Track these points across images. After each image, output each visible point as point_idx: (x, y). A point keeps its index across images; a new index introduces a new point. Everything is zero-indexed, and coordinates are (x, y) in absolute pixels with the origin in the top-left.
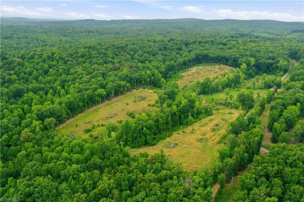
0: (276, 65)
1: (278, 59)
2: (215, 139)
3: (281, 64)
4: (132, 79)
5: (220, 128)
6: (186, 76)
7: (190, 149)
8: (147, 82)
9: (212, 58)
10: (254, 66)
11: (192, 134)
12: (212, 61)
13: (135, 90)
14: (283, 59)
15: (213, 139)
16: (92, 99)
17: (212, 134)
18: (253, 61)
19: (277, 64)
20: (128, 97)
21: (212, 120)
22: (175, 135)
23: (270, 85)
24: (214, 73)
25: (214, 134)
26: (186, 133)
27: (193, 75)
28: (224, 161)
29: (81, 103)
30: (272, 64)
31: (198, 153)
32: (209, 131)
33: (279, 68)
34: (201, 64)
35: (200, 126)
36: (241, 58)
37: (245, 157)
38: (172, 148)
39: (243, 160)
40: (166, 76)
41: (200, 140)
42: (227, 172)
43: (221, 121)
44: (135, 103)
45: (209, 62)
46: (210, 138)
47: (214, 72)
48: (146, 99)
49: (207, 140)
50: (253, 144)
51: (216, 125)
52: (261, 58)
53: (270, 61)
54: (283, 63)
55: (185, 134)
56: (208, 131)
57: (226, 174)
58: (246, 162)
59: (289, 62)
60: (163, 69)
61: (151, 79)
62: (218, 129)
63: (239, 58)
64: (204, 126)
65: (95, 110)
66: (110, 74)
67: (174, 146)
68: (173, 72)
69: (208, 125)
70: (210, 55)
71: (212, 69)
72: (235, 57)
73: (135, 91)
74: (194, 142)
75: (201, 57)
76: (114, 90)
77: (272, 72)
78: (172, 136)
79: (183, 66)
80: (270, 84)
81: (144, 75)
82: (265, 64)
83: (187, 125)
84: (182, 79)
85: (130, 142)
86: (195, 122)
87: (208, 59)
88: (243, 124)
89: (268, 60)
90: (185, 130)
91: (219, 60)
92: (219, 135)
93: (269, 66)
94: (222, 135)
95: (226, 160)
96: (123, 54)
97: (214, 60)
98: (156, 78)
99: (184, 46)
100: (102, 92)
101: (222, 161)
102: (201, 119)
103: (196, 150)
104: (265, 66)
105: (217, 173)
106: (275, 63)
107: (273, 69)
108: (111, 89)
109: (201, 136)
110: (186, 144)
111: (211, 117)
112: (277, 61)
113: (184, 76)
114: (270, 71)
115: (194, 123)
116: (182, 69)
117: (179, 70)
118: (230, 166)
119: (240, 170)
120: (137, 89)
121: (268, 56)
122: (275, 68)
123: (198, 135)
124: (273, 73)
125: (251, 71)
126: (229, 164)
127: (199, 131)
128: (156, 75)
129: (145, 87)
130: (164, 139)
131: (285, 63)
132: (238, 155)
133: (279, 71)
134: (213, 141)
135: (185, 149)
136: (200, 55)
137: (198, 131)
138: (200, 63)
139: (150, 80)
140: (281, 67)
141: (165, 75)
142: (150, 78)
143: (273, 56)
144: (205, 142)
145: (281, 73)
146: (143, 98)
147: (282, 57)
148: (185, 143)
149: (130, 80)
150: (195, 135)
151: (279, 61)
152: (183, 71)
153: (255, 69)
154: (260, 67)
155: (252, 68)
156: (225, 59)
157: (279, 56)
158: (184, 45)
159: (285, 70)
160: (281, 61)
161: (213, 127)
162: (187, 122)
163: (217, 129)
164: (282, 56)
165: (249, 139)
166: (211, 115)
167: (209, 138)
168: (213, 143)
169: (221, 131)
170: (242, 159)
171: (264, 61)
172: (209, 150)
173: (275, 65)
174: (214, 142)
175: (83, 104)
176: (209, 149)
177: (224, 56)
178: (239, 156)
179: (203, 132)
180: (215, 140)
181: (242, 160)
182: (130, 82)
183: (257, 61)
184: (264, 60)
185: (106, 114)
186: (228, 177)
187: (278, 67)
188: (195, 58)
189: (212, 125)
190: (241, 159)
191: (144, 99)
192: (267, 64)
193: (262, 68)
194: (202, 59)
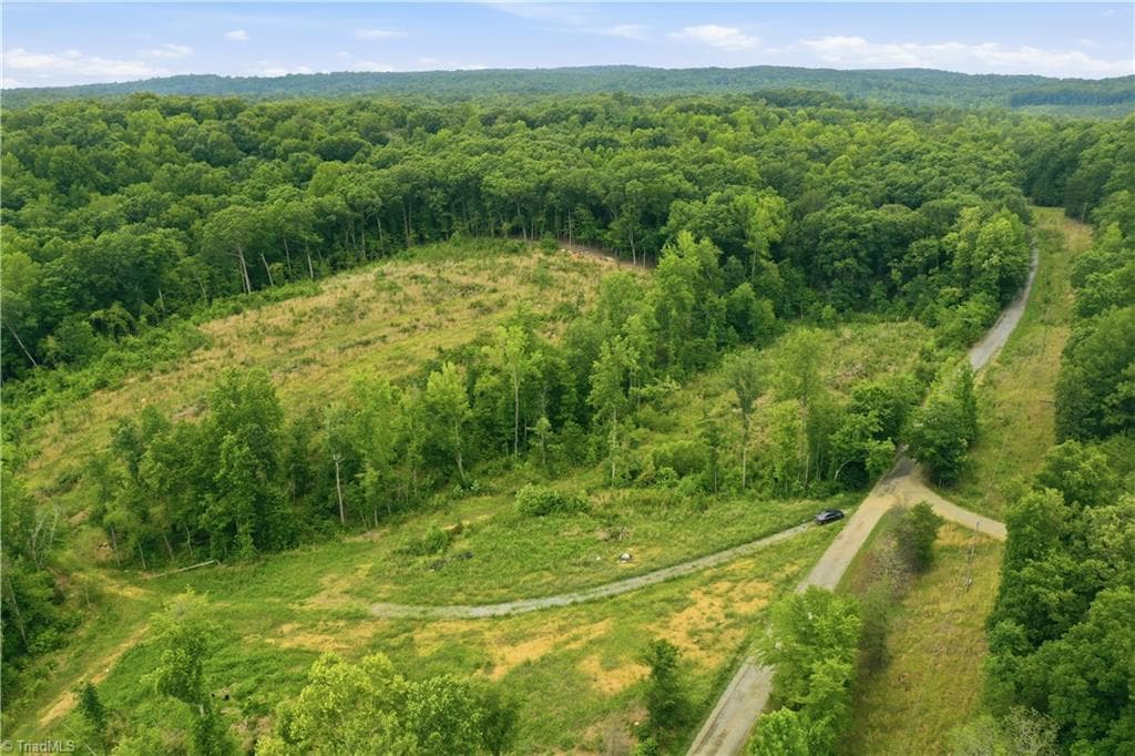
0: (932, 241)
1: (948, 201)
3: (972, 237)
10: (776, 250)
14: (986, 196)
18: (765, 213)
19: (941, 235)
23: (863, 452)
24: (475, 312)
30: (902, 239)
33: (956, 263)
34: (437, 246)
36: (689, 197)
52: (829, 194)
53: (890, 217)
54: (988, 228)
59: (1025, 218)
63: (678, 195)
70: (493, 182)
72: (647, 194)
75: (437, 197)
77: (905, 294)
79: (276, 258)
80: (856, 444)
82: (853, 236)
89: (878, 205)
91: (551, 213)
93: (881, 251)
97: (519, 219)
104: (855, 252)
106: (927, 232)
107: (909, 274)
112: (937, 212)
114: (892, 291)
116: (263, 285)
121: (882, 184)
122: (926, 268)
124: (910, 305)
131: (1002, 223)
133: (958, 291)
136: (432, 184)
140: (967, 255)
143: (913, 180)
145: (975, 307)
147: (974, 187)
151: (951, 216)
153: (783, 275)
154: (822, 258)
156: (587, 206)
157: (955, 180)
159: (1001, 282)
160: (966, 212)
164: (977, 179)
171: (845, 218)
173: (923, 242)
183: (799, 214)
184: (849, 208)
187: (951, 257)
192: (871, 237)
193: (832, 264)
194: (447, 208)
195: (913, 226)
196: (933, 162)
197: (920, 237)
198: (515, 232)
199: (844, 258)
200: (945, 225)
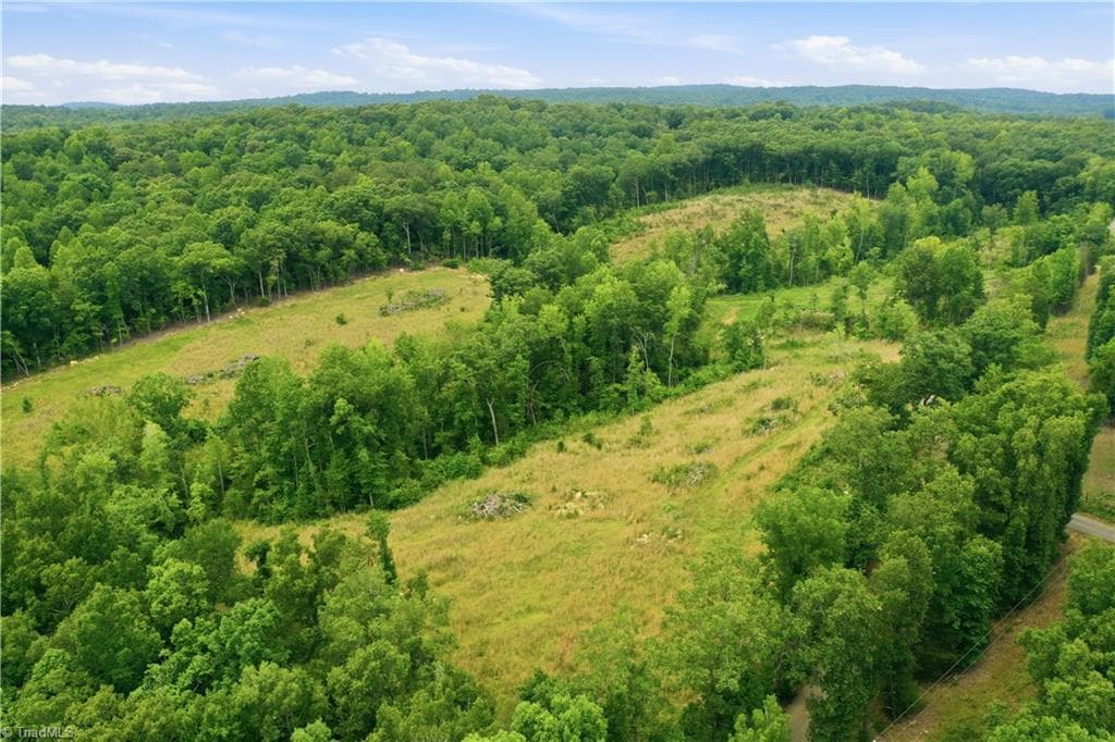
0: (1070, 178)
1: (1078, 157)
2: (762, 468)
3: (1096, 174)
4: (388, 218)
5: (797, 417)
6: (658, 226)
7: (594, 525)
8: (468, 238)
9: (784, 161)
10: (969, 184)
11: (633, 450)
12: (782, 175)
13: (402, 270)
14: (1102, 155)
15: (752, 467)
16: (158, 290)
17: (748, 444)
18: (964, 164)
19: (1075, 174)
20: (357, 296)
21: (757, 388)
22: (541, 454)
24: (789, 216)
25: (759, 448)
26: (599, 447)
27: (691, 223)
28: (800, 588)
29: (84, 301)
30: (1051, 177)
31: (641, 545)
32: (730, 434)
33: (1087, 189)
34: (733, 188)
35: (687, 413)
36: (909, 156)
37: (972, 563)
38: (491, 519)
39: (955, 590)
40: (566, 222)
41: (671, 479)
42: (818, 692)
43: (808, 386)
44: (386, 319)
45: (765, 181)
46: (730, 467)
47: (787, 213)
48: (442, 304)
49: (711, 473)
50: (1039, 466)
51: (777, 405)
52: (999, 154)
53: (1041, 165)
54: (1107, 167)
55: (595, 449)
56: (727, 430)
57: (813, 704)
58: (986, 605)
60: (549, 190)
61: (489, 225)
62: (784, 419)
63: (902, 154)
64: (712, 413)
65: (167, 344)
66: (286, 193)
67: (501, 511)
68: (602, 209)
69: (733, 408)
71: (781, 201)
72: (882, 153)
73: (401, 274)
74: (634, 487)
75: (730, 158)
76: (283, 256)
78: (523, 460)
79: (649, 189)
81: (455, 206)
82: (1019, 175)
83: (619, 411)
84: (637, 236)
85: (265, 489)
86: (666, 396)
87: (763, 168)
88: (943, 364)
89: (1032, 160)
90: (600, 434)
91: (811, 169)
92: (790, 448)
93: (1038, 185)
94: (804, 450)
95: (814, 585)
96: (385, 139)
97: (788, 170)
98: (512, 222)
99: (663, 124)
100: (205, 258)
101: (784, 595)
102: (700, 384)
103: (629, 531)
105: (728, 695)
106: (1068, 172)
107: (1055, 198)
108: (266, 249)
109: (681, 454)
110: (584, 496)
111: (754, 375)
112: (1073, 163)
113: (651, 227)
115: (660, 402)
116: (643, 202)
117: (627, 207)
118: (852, 640)
119: (932, 672)
120: (417, 268)
121: (1032, 149)
122: (1067, 194)
123: (668, 452)
125: (956, 203)
126: (839, 621)
127: (677, 434)
128: (512, 210)
129: (458, 259)
130: (475, 473)
132: (917, 540)
134: (749, 478)
135: (567, 523)
136: (727, 149)
137: (671, 435)
138: (729, 184)
139: (485, 231)
140: (1093, 184)
141: (561, 217)
142: (484, 221)
143: (1053, 147)
144: (697, 488)
146: (433, 298)
147: (1094, 150)
148: (579, 494)
149: (379, 222)
150: (648, 451)
151: (1082, 164)
152: (647, 207)
153: (975, 198)
154: (998, 190)
155: (961, 195)
156: (838, 163)
157: (1081, 147)
158: (664, 121)
160: (1091, 162)
161: (757, 416)
162: (623, 394)
163: (780, 418)
164: (1096, 146)
165: (1002, 436)
166: (756, 366)
167: (726, 466)
168: (748, 490)
169: (804, 431)
170: (953, 579)
171: (1015, 165)
172: (714, 530)
173: (1064, 178)
174: (754, 486)
175: (98, 308)
176: (716, 523)
177: (833, 146)
178: (925, 551)
179: (698, 439)
180: (763, 474)
181: (947, 591)
182: (376, 228)
183: (981, 165)
184: (1014, 160)
185: (213, 362)
186: (828, 730)
187: (1083, 187)
188: (706, 162)
189: (758, 405)
190: (942, 576)
191: (432, 301)
192: (1031, 176)
193: (1005, 192)
194: (735, 165)
195: (1058, 169)
196: (1064, 137)
197: (1062, 176)
198: (785, 180)
199: (1013, 188)
200: (1078, 169)
